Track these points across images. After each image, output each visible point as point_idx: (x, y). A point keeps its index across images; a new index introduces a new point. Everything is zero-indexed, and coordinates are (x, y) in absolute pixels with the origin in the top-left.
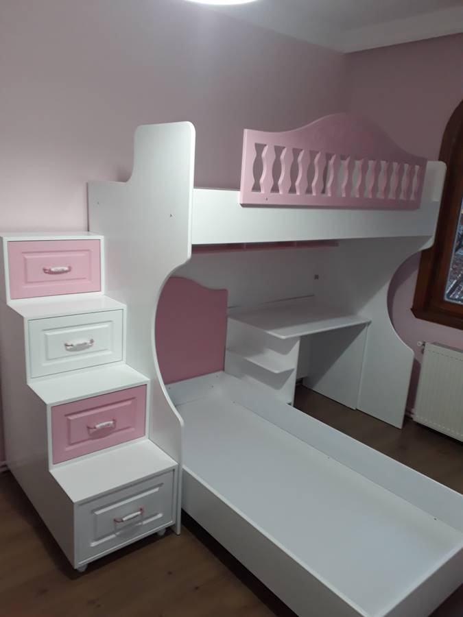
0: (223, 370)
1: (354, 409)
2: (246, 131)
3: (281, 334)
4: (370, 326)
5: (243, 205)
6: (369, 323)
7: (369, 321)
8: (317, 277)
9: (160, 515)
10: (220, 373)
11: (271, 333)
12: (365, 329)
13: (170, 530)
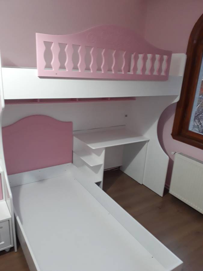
0: (72, 162)
1: (141, 184)
2: (37, 34)
3: (93, 146)
4: (149, 142)
5: (40, 77)
6: (148, 141)
7: (148, 140)
8: (126, 116)
9: (3, 243)
10: (70, 164)
11: (89, 145)
12: (147, 143)
13: (12, 249)
